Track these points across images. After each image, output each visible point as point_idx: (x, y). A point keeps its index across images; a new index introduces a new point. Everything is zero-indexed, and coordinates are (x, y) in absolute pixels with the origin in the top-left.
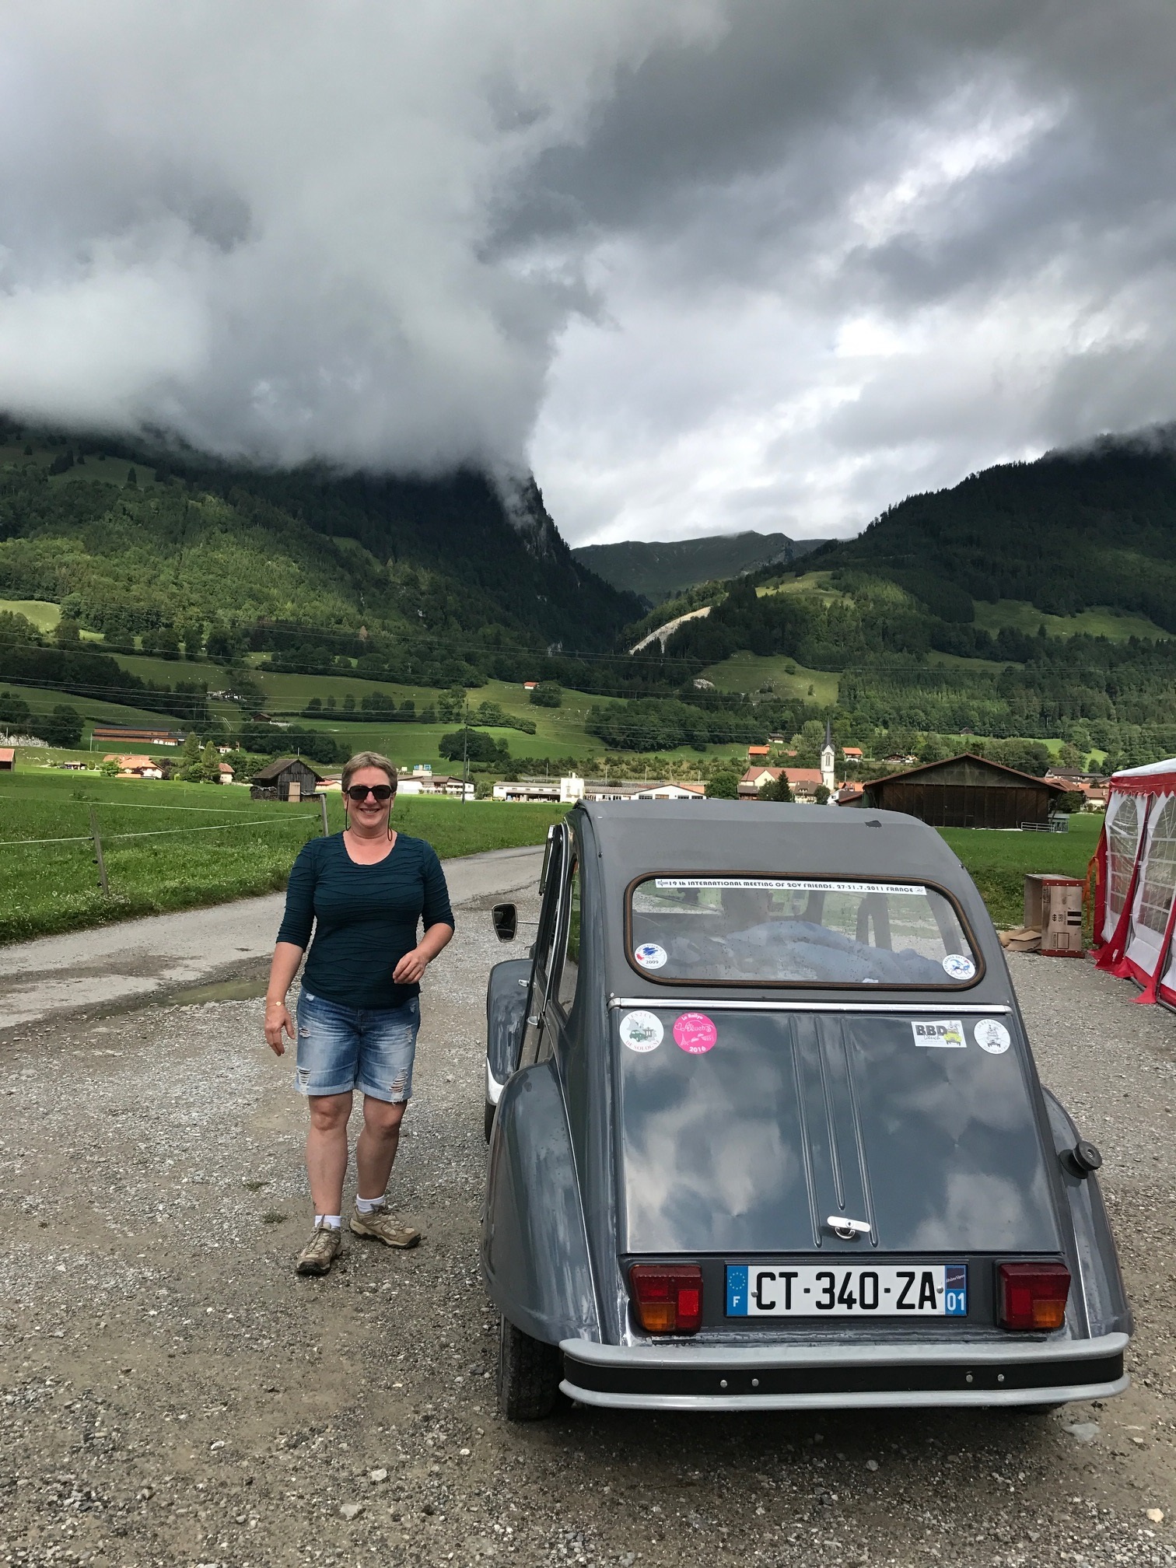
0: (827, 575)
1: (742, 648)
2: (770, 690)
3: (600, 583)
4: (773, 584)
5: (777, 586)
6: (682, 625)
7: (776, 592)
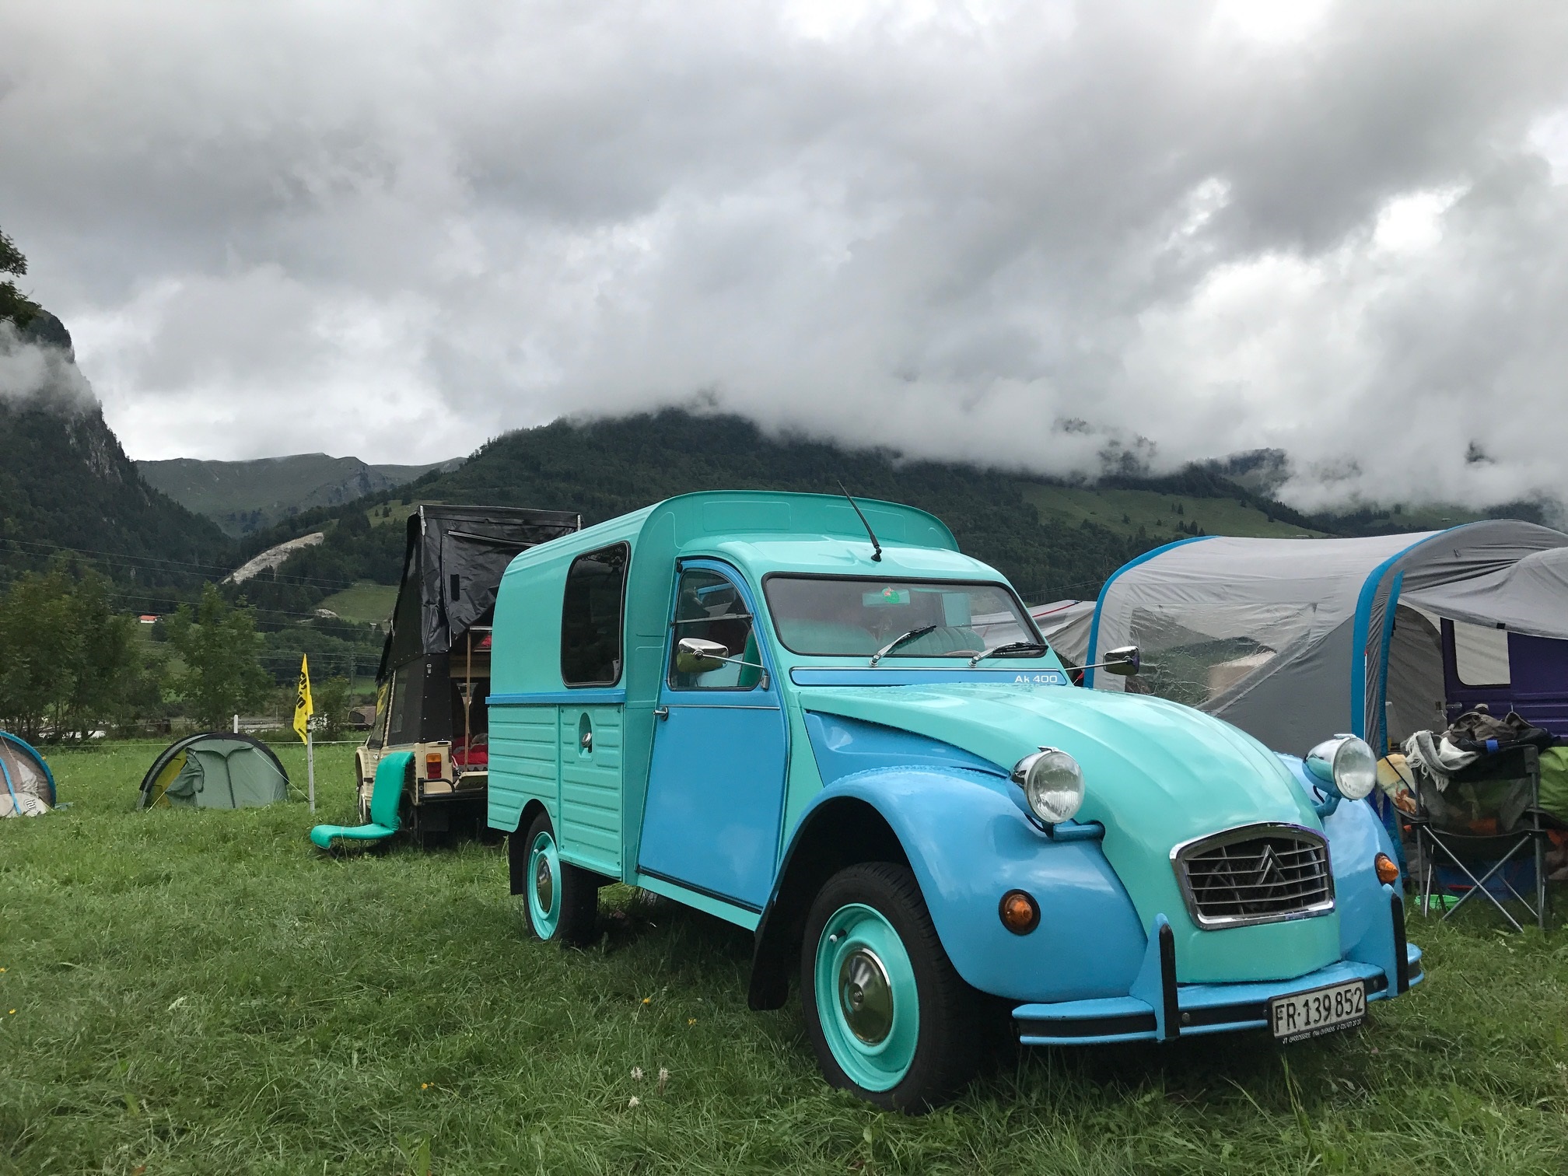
1: (363, 576)
3: (170, 504)
4: (381, 512)
5: (386, 514)
6: (295, 553)
7: (389, 520)
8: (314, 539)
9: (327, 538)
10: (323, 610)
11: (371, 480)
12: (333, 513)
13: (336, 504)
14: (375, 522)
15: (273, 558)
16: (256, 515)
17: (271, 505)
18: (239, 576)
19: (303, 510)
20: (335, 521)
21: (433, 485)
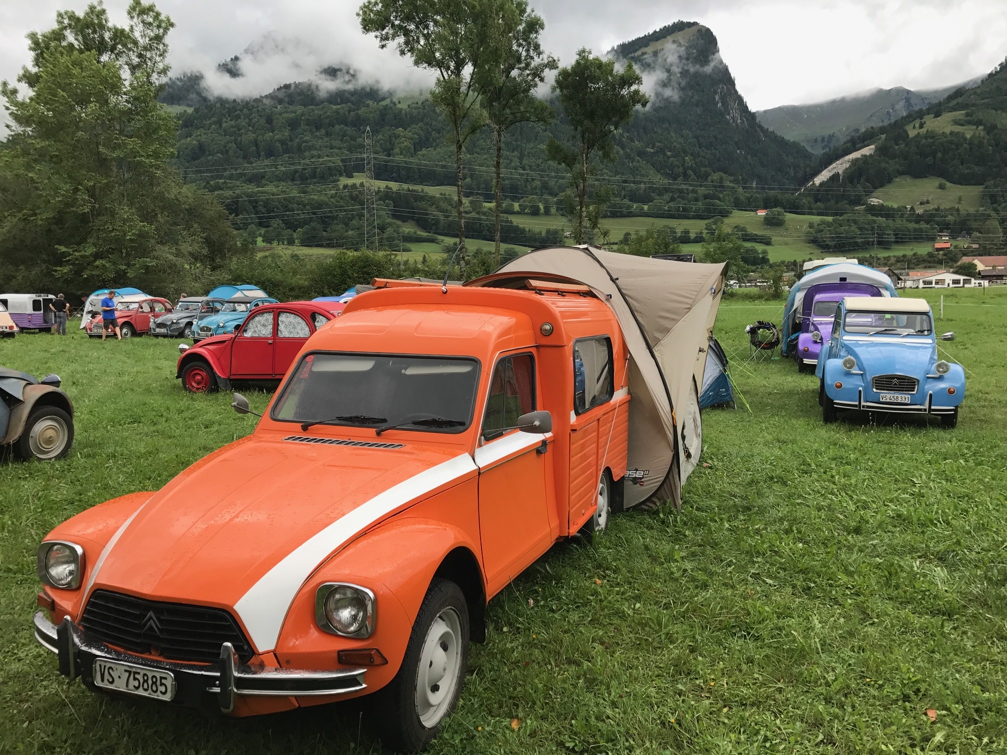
0: (961, 114)
1: (902, 174)
2: (928, 202)
3: (776, 136)
4: (917, 125)
5: (921, 126)
6: (855, 162)
7: (924, 131)
8: (868, 151)
9: (878, 149)
10: (873, 199)
11: (913, 101)
12: (882, 130)
13: (886, 123)
14: (912, 133)
15: (840, 166)
16: (831, 137)
17: (841, 130)
18: (818, 180)
19: (863, 130)
20: (884, 136)
21: (960, 100)
